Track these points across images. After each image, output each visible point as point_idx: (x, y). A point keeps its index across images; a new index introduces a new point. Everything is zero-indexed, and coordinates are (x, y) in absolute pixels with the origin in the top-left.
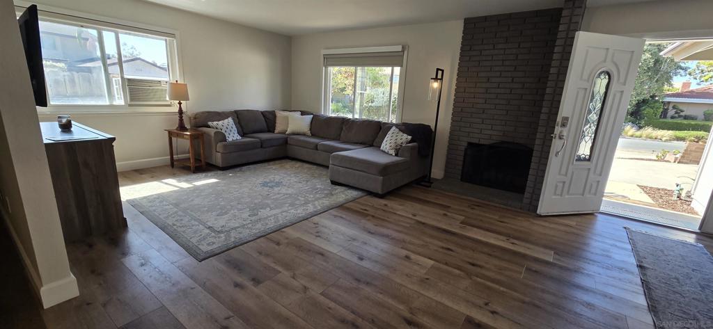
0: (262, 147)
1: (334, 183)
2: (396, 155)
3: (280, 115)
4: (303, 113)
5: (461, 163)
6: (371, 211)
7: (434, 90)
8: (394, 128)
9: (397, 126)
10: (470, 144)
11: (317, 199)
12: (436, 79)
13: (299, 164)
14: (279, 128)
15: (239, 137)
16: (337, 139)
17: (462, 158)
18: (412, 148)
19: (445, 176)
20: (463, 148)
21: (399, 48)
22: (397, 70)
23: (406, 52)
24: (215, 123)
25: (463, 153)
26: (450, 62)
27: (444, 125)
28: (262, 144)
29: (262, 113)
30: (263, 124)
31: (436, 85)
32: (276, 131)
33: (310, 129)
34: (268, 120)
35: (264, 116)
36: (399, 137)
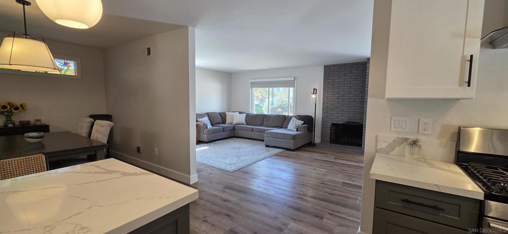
0: (223, 131)
1: (267, 146)
2: (297, 131)
3: (228, 114)
4: (240, 113)
5: (329, 134)
6: (291, 156)
7: (313, 99)
8: (293, 118)
9: (294, 117)
10: (333, 124)
11: (263, 153)
12: (314, 93)
13: (242, 140)
14: (228, 121)
15: (211, 126)
16: (262, 125)
17: (329, 131)
18: (305, 127)
19: (322, 141)
20: (330, 126)
21: (293, 79)
22: (292, 89)
23: (296, 81)
24: (201, 119)
25: (330, 129)
26: (319, 85)
27: (319, 116)
28: (224, 130)
29: (219, 113)
30: (220, 119)
31: (314, 96)
32: (226, 123)
33: (246, 121)
34: (223, 117)
35: (220, 115)
36: (297, 122)
